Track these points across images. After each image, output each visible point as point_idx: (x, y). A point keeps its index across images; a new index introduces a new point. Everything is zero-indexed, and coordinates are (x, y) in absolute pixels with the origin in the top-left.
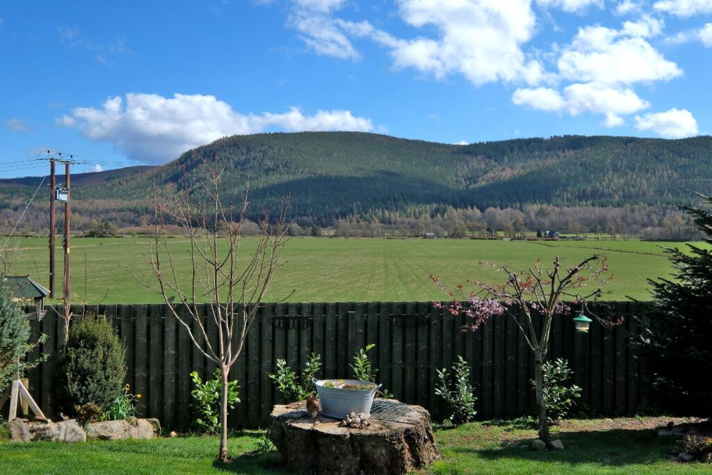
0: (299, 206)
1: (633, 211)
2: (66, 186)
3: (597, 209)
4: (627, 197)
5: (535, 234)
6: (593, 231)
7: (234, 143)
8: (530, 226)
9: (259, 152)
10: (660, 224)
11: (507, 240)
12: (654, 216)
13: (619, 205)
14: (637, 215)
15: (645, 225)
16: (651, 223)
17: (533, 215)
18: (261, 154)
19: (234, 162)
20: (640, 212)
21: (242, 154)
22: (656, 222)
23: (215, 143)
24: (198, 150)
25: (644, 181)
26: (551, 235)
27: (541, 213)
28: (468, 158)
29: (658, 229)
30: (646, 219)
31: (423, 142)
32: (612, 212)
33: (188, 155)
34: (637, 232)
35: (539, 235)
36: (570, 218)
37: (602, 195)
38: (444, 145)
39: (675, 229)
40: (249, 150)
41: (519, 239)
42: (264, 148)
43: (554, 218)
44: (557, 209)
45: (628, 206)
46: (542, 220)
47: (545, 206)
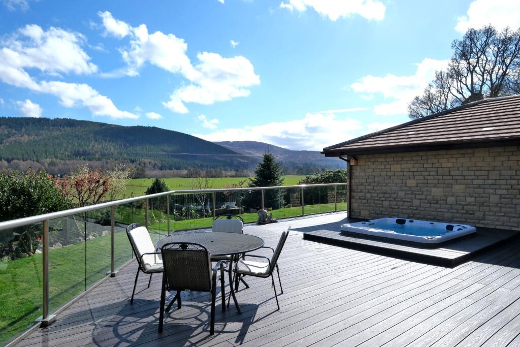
1: (107, 163)
3: (87, 162)
4: (103, 155)
13: (99, 160)
17: (46, 165)
25: (112, 147)
26: (62, 177)
27: (52, 164)
32: (95, 164)
37: (89, 154)
43: (61, 167)
44: (62, 162)
45: (104, 160)
46: (53, 168)
47: (54, 160)
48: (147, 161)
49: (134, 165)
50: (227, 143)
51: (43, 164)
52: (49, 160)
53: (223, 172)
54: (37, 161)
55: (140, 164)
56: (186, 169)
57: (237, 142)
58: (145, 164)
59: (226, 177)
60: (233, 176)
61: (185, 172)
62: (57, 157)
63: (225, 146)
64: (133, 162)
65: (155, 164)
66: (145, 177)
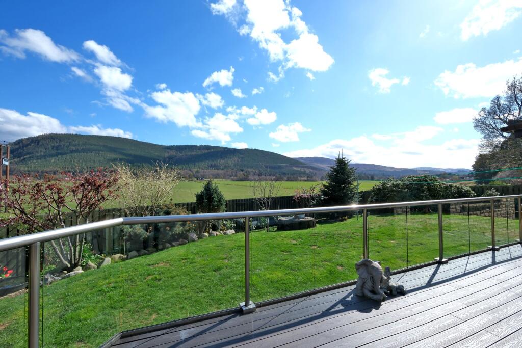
0: (90, 167)
1: (227, 171)
2: (7, 157)
3: (216, 171)
4: (225, 167)
5: (196, 179)
6: (216, 178)
7: (52, 137)
8: (194, 176)
9: (67, 142)
10: (236, 176)
11: (186, 181)
12: (233, 173)
13: (223, 169)
14: (228, 173)
15: (231, 176)
16: (233, 176)
17: (194, 172)
18: (68, 143)
19: (51, 146)
20: (229, 172)
21: (57, 143)
22: (234, 175)
23: (39, 136)
24: (28, 139)
25: (230, 162)
26: (202, 179)
27: (197, 172)
28: (169, 151)
29: (235, 178)
30: (231, 174)
31: (150, 144)
32: (221, 172)
33: (21, 141)
34: (229, 178)
35: (197, 180)
36: (207, 174)
37: (217, 166)
38: (159, 145)
39: (241, 177)
40: (60, 140)
41: (191, 181)
42: (70, 140)
43: (202, 173)
44: (203, 171)
45: (226, 170)
46: (198, 174)
47: (198, 169)
48: (250, 170)
49: (243, 172)
50: (302, 158)
51: (192, 172)
52: (195, 170)
53: (299, 178)
54: (190, 170)
55: (246, 172)
56: (274, 175)
57: (309, 158)
58: (249, 172)
59: (301, 181)
60: (305, 181)
61: (273, 178)
62: (200, 168)
63: (300, 160)
64: (242, 171)
65: (255, 172)
66: (248, 180)
